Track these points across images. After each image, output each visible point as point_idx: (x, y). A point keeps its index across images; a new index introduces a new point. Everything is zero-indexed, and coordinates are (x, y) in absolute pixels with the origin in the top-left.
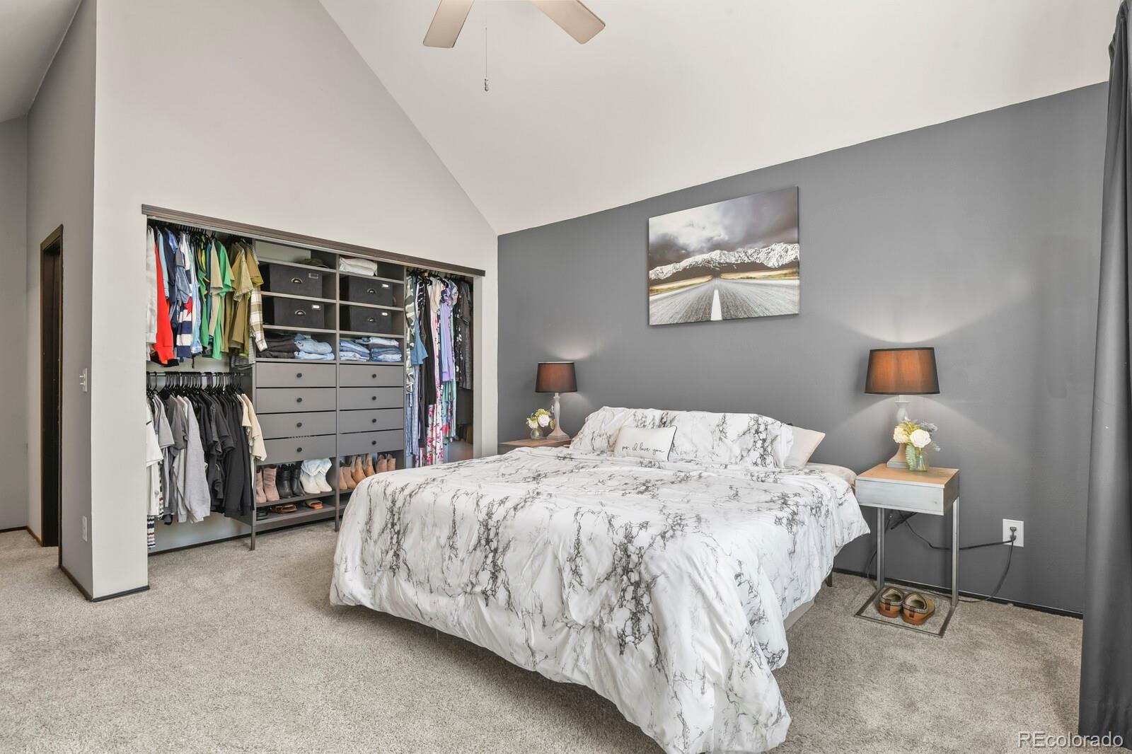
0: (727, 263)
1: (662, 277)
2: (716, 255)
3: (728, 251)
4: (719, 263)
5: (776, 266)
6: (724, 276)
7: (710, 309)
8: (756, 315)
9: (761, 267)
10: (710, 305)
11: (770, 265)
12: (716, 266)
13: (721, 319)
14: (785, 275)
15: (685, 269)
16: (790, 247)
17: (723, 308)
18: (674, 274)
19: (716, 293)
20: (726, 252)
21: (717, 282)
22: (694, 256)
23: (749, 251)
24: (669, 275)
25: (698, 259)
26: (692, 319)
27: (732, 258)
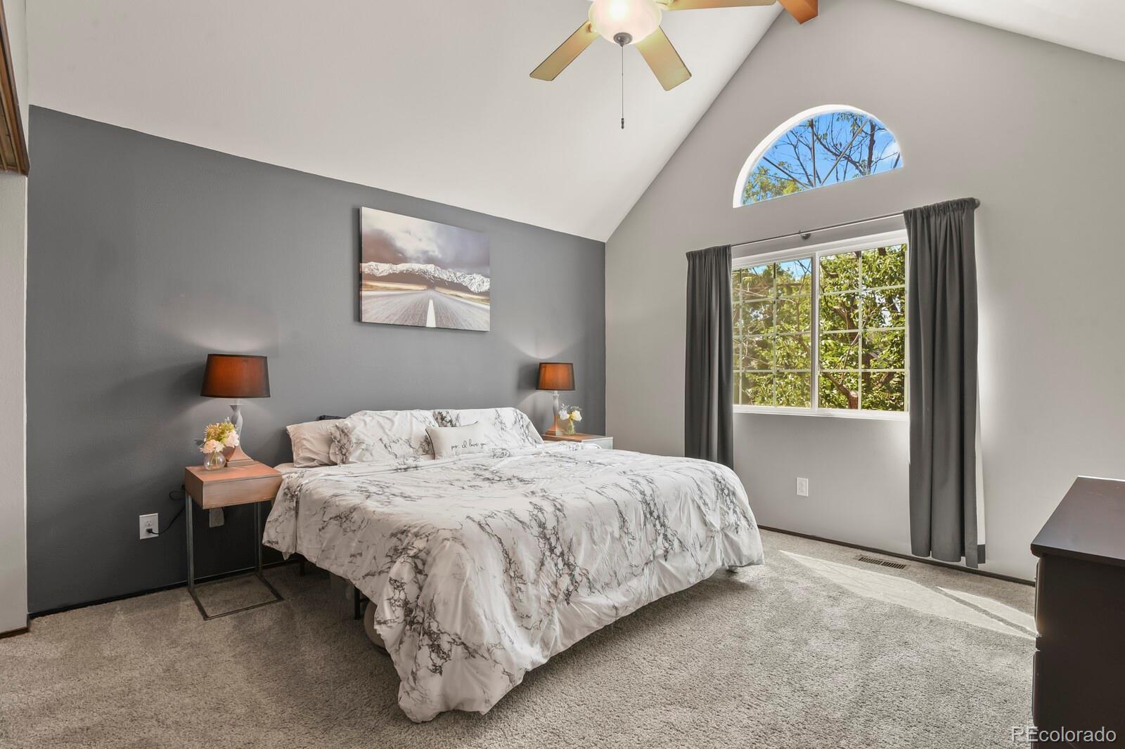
0: (440, 278)
1: (378, 274)
2: (430, 268)
3: (442, 268)
4: (434, 277)
5: (477, 291)
6: (437, 289)
7: (426, 316)
8: (463, 328)
9: (466, 289)
10: (425, 312)
11: (472, 289)
12: (430, 278)
13: (435, 326)
14: (482, 300)
15: (401, 273)
16: (485, 279)
17: (436, 317)
18: (390, 274)
19: (431, 303)
20: (439, 268)
21: (431, 293)
22: (410, 262)
23: (458, 273)
24: (385, 274)
25: (416, 267)
26: (409, 323)
27: (445, 275)
